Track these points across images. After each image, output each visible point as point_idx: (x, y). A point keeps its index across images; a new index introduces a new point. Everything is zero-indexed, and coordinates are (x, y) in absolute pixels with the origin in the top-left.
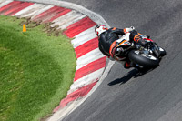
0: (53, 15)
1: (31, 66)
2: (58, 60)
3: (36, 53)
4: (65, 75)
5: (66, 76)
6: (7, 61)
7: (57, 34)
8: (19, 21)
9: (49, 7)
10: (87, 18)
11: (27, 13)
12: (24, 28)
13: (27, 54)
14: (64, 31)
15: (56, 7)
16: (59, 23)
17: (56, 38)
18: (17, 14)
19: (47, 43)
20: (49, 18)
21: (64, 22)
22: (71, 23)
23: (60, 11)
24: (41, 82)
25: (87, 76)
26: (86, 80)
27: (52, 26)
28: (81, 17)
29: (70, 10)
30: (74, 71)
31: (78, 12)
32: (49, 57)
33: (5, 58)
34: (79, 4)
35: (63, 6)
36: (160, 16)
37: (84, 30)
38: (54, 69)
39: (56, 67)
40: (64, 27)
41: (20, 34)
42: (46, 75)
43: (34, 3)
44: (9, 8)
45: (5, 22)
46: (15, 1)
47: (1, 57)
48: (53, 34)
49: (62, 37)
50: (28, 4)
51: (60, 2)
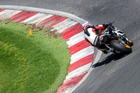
0: (53, 22)
1: (36, 61)
2: (56, 57)
3: (40, 51)
4: (61, 68)
5: (63, 69)
6: (17, 57)
7: (56, 36)
8: (27, 27)
9: (50, 16)
10: (78, 24)
12: (30, 32)
13: (33, 52)
15: (55, 15)
16: (57, 28)
17: (55, 40)
18: (25, 21)
19: (48, 43)
20: (50, 24)
21: (61, 28)
22: (66, 28)
23: (58, 19)
24: (43, 74)
25: (79, 69)
26: (77, 72)
27: (52, 30)
28: (74, 24)
29: (66, 18)
30: (69, 65)
31: (72, 20)
32: (50, 55)
33: (16, 55)
34: (72, 13)
35: (60, 15)
36: (135, 23)
37: (76, 33)
38: (53, 63)
39: (55, 62)
40: (61, 31)
42: (47, 68)
43: (38, 13)
44: (19, 17)
45: (15, 27)
46: (23, 11)
47: (13, 54)
48: (52, 37)
49: (59, 39)
50: (34, 13)
51: (58, 12)
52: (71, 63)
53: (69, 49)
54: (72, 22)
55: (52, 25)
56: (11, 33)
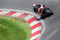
0: (24, 16)
1: (17, 33)
2: (25, 31)
3: (18, 29)
4: (28, 36)
6: (9, 31)
7: (25, 22)
8: (13, 18)
10: (35, 17)
11: (15, 15)
12: (14, 21)
13: (15, 29)
14: (27, 21)
16: (26, 19)
17: (25, 24)
18: (12, 16)
19: (22, 25)
22: (30, 19)
23: (26, 15)
24: (20, 38)
25: (35, 36)
27: (23, 20)
28: (33, 17)
30: (31, 34)
31: (32, 15)
32: (23, 30)
33: (8, 30)
34: (32, 12)
35: (27, 13)
36: (59, 16)
37: (34, 21)
39: (25, 33)
41: (13, 22)
42: (21, 36)
43: (17, 12)
44: (9, 14)
45: (8, 18)
46: (11, 11)
47: (7, 30)
50: (16, 12)
51: (26, 12)
52: (32, 34)
53: (31, 28)
54: (32, 16)
55: (23, 17)
56: (6, 21)
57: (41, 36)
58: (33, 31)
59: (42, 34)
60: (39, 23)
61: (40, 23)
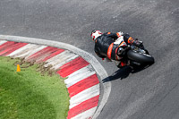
0: (47, 55)
1: (25, 105)
2: (51, 99)
3: (30, 93)
4: (58, 114)
5: (60, 115)
6: (2, 100)
7: (50, 73)
8: (13, 61)
9: (43, 47)
10: (79, 58)
11: (21, 53)
12: (18, 68)
13: (21, 93)
14: (57, 71)
15: (49, 47)
16: (52, 63)
17: (49, 78)
18: (11, 55)
19: (41, 82)
20: (43, 58)
21: (57, 62)
22: (64, 63)
23: (54, 51)
25: (80, 115)
27: (46, 66)
28: (74, 57)
29: (64, 50)
30: (68, 110)
31: (71, 52)
32: (43, 97)
34: (71, 44)
35: (56, 46)
38: (47, 108)
39: (50, 106)
40: (57, 67)
41: (15, 74)
42: (40, 114)
43: (28, 43)
44: (4, 49)
46: (9, 41)
48: (47, 74)
49: (55, 76)
51: (54, 42)
52: (71, 107)
53: (68, 89)
54: (72, 55)
55: (46, 59)
57: (98, 114)
58: (75, 100)
59: (101, 107)
60: (91, 77)
61: (96, 75)
